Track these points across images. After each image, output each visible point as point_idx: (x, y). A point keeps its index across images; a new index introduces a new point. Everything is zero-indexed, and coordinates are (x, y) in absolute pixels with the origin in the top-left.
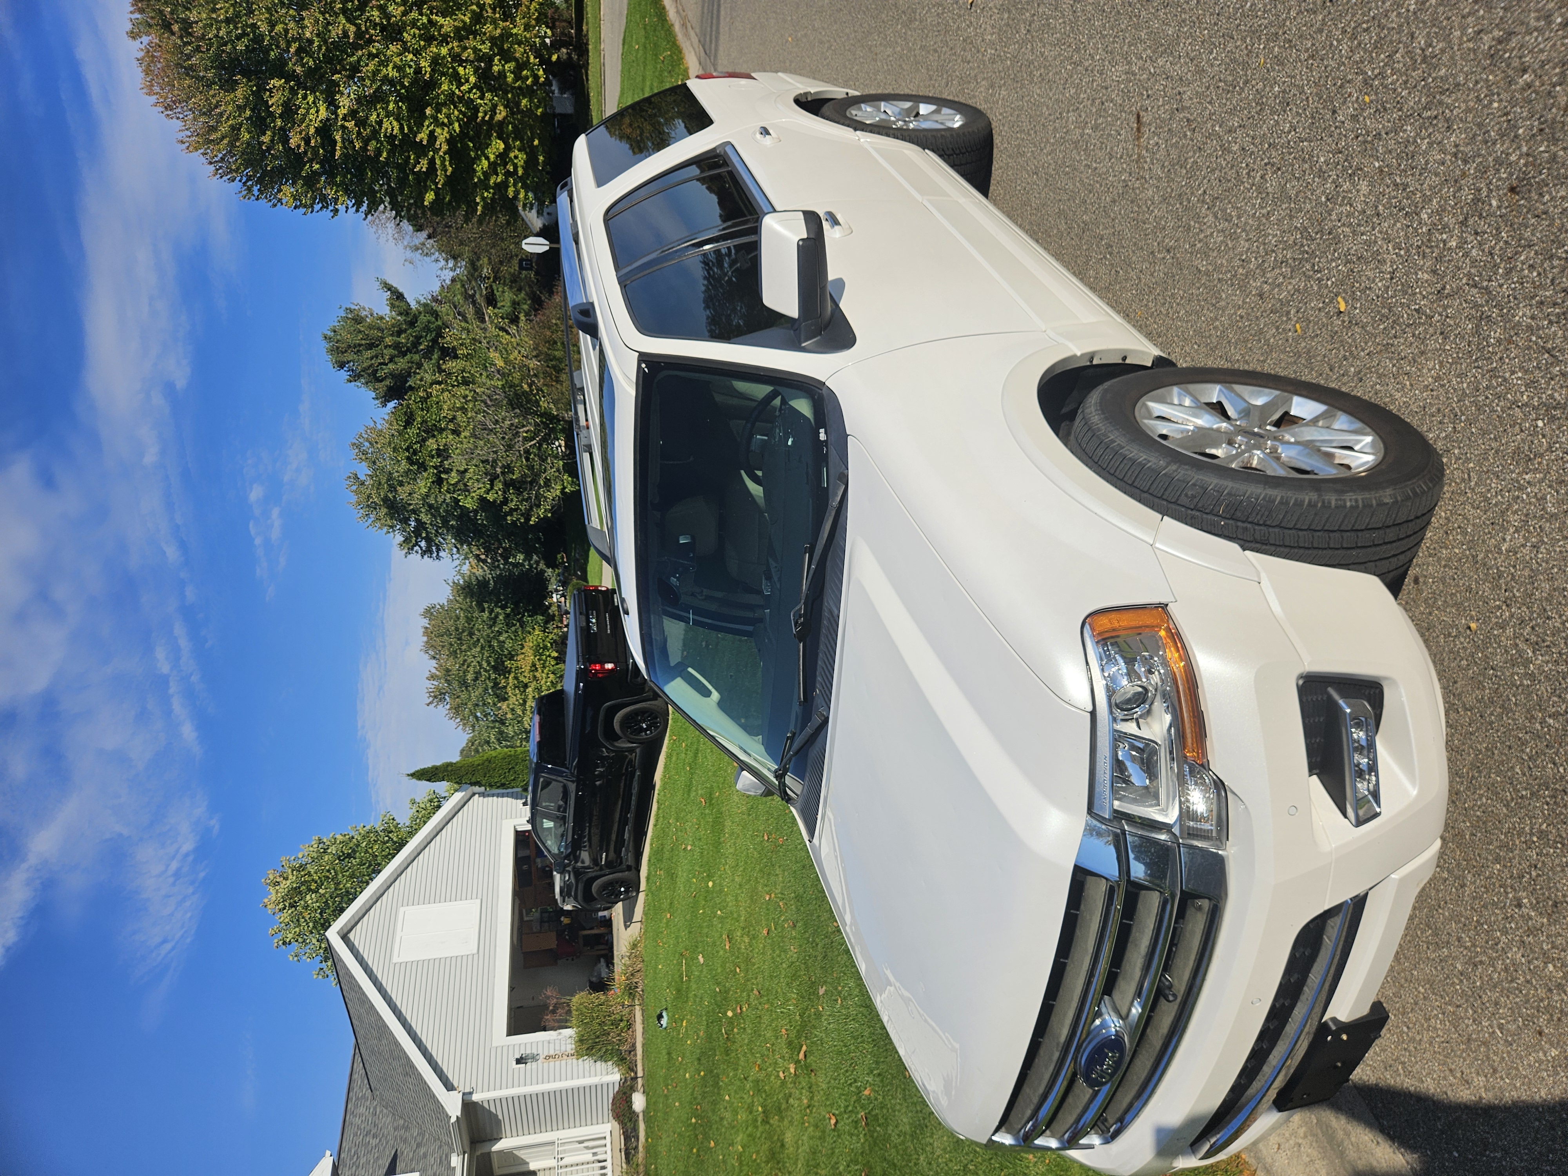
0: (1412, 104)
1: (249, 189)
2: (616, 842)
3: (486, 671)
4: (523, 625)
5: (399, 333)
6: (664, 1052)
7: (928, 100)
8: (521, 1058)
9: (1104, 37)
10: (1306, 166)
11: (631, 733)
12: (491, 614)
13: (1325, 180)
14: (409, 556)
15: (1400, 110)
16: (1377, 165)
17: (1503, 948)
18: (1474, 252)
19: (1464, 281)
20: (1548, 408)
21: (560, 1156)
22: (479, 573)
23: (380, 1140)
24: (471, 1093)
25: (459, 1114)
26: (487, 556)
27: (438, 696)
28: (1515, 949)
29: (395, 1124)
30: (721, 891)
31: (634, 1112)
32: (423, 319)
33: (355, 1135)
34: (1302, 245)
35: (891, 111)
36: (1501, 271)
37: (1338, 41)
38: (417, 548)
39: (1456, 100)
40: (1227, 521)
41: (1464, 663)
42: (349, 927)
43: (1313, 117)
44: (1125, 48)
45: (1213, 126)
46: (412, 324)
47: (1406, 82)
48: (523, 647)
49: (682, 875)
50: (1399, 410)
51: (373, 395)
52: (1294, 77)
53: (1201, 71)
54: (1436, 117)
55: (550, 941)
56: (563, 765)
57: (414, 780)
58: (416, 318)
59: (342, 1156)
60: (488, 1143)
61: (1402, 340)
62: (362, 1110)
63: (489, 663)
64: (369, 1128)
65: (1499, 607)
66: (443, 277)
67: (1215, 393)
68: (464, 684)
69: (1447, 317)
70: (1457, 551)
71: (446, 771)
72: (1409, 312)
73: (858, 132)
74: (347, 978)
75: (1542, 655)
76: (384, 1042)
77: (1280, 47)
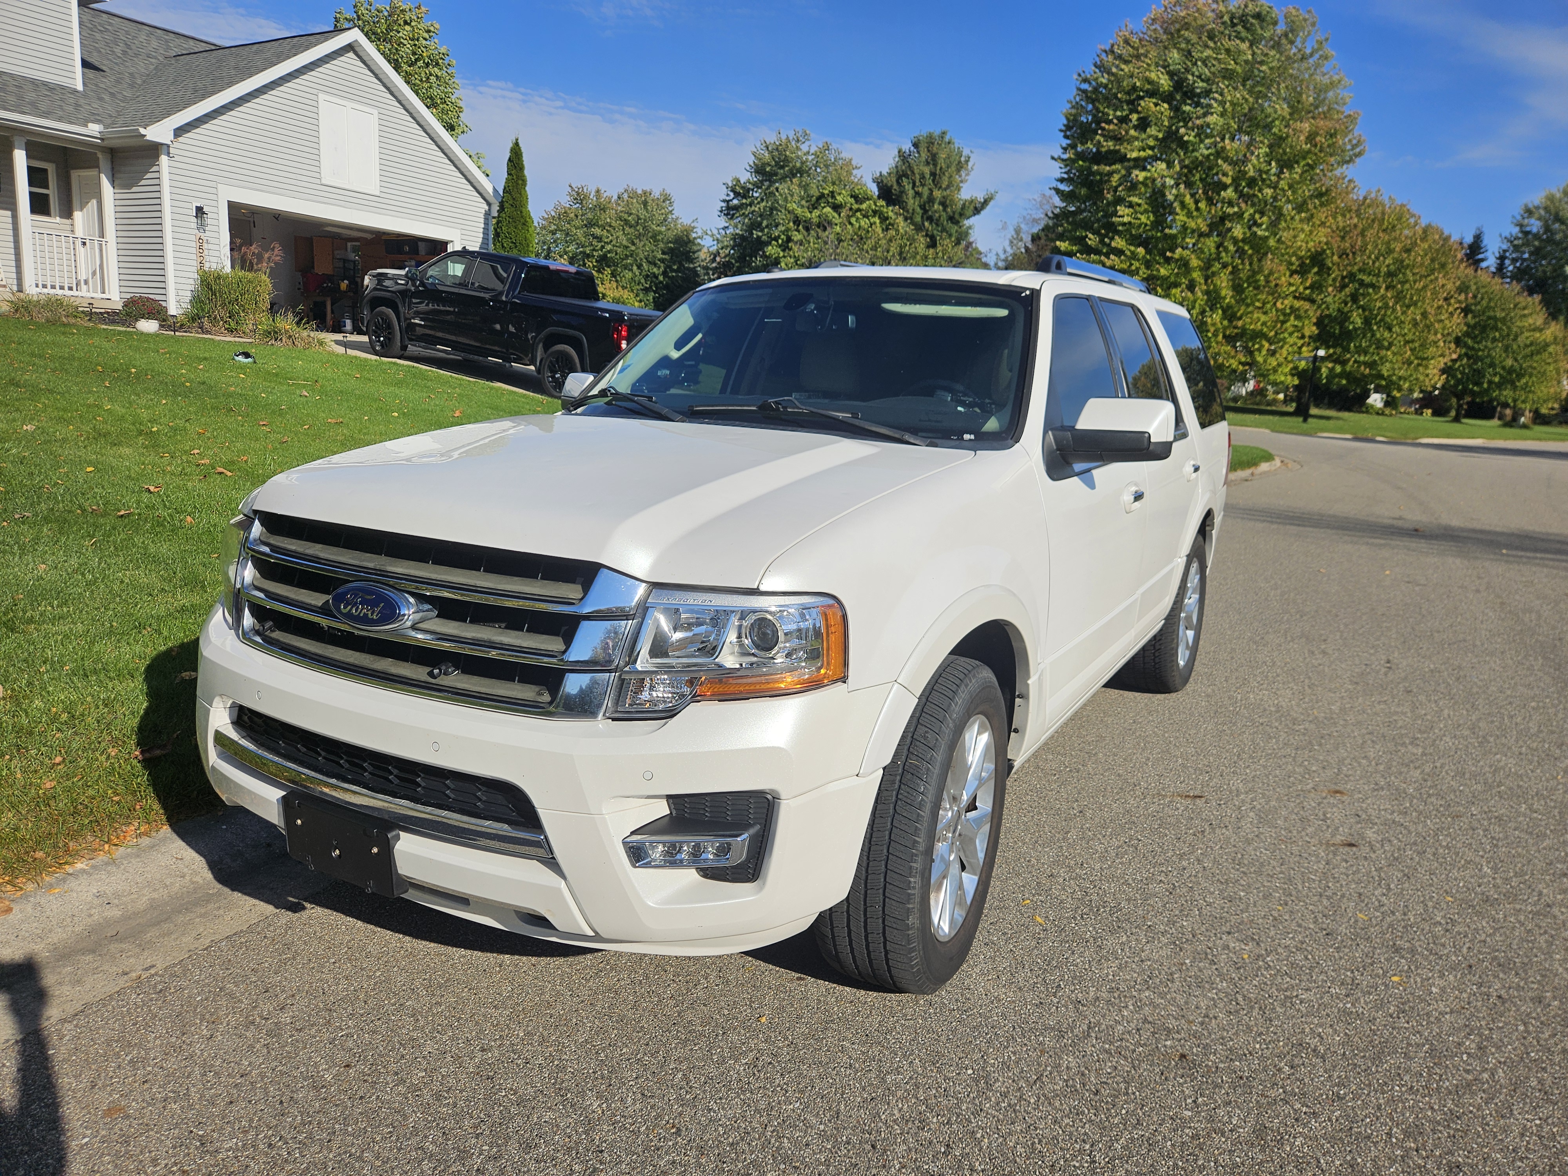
0: (1247, 987)
1: (1085, 80)
2: (434, 337)
3: (603, 247)
4: (646, 290)
5: (943, 204)
6: (207, 355)
7: (1197, 638)
8: (204, 213)
9: (1267, 776)
10: (1177, 912)
11: (551, 362)
12: (659, 260)
13: (1167, 925)
14: (724, 187)
15: (1240, 979)
16: (1187, 961)
17: (435, 1037)
18: (1120, 1028)
19: (1092, 1020)
20: (987, 1078)
21: (88, 242)
22: (702, 255)
23: (119, 57)
24: (168, 154)
25: (148, 138)
26: (719, 263)
27: (579, 197)
28: (436, 1047)
29: (137, 75)
30: (389, 422)
31: (137, 320)
32: (954, 229)
33: (127, 33)
34: (1104, 907)
35: (1191, 600)
36: (1107, 1046)
37: (1293, 938)
38: (732, 195)
39: (1256, 1019)
40: (901, 767)
41: (726, 1012)
42: (361, 54)
43: (1221, 918)
44: (1259, 791)
45: (1201, 849)
46: (951, 219)
47: (1265, 984)
48: (624, 288)
49: (402, 392)
50: (963, 971)
51: (885, 173)
52: (1255, 906)
53: (1248, 842)
54: (1237, 1004)
55: (323, 267)
56: (523, 288)
57: (511, 145)
58: (957, 223)
59: (104, 15)
60: (110, 166)
61: (1029, 974)
62: (154, 43)
63: (609, 252)
64: (133, 46)
65: (786, 1039)
66: (989, 255)
67: (985, 805)
68: (590, 224)
69: (1057, 1007)
70: (836, 1009)
71: (518, 178)
72: (1057, 980)
73: (1185, 558)
74: (306, 44)
75: (744, 1070)
76: (233, 72)
77: (1280, 897)
